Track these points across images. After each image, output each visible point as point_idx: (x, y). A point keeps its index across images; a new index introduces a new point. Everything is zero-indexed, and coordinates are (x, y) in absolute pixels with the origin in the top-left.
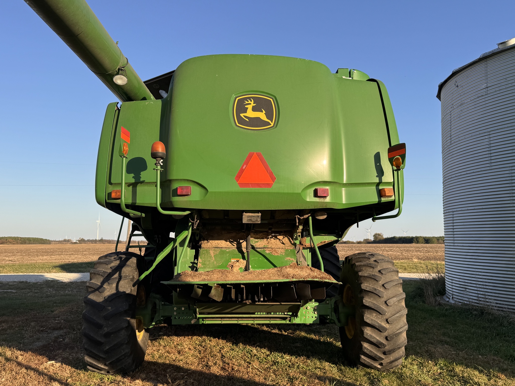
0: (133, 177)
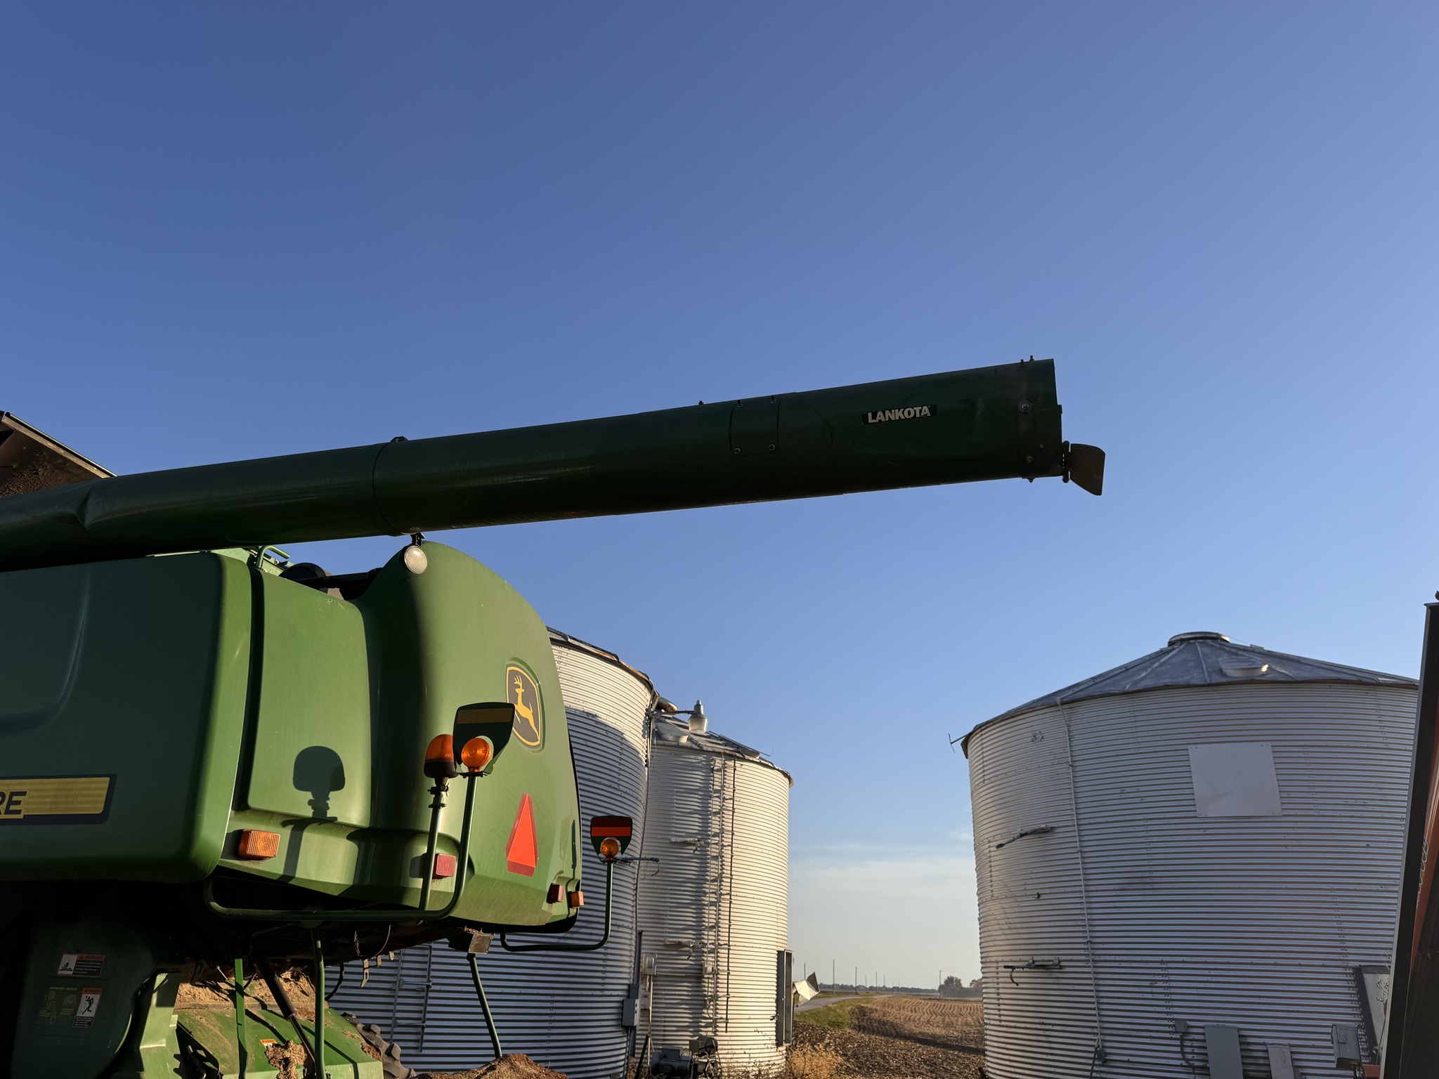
0: (310, 803)
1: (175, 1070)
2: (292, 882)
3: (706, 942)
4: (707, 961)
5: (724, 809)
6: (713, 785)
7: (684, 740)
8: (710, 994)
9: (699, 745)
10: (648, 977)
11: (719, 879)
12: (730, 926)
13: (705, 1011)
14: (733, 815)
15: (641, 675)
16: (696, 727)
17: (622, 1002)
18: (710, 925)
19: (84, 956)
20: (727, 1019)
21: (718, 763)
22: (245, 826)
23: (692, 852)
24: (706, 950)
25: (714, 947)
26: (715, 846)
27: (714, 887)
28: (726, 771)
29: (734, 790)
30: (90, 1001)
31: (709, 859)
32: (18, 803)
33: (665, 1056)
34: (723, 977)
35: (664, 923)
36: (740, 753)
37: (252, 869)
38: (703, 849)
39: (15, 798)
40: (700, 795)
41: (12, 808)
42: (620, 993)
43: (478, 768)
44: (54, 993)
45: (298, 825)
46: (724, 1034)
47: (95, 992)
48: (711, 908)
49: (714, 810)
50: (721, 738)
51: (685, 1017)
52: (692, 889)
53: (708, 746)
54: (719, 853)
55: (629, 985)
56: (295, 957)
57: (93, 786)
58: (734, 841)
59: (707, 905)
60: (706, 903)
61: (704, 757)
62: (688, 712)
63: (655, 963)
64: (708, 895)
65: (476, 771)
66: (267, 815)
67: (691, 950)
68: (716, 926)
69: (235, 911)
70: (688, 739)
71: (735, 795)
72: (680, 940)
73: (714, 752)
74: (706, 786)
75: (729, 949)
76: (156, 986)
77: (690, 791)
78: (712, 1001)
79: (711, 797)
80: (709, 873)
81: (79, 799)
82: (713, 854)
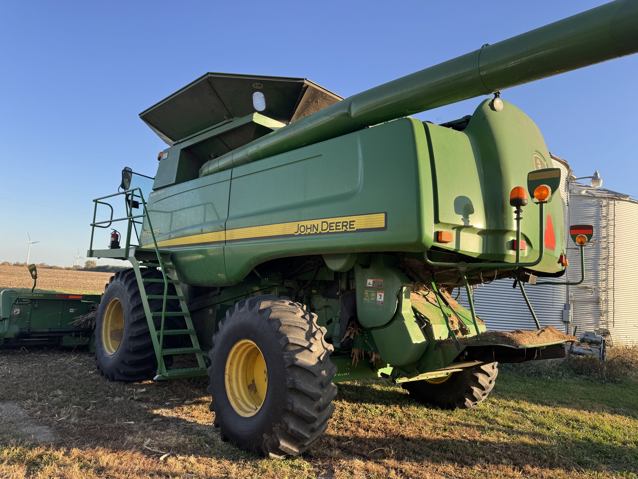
1: (415, 321)
2: (459, 252)
3: (601, 287)
4: (602, 295)
5: (609, 225)
6: (602, 214)
7: (583, 192)
8: (604, 310)
9: (592, 195)
10: (570, 301)
11: (607, 258)
12: (614, 280)
13: (602, 317)
14: (614, 228)
15: (563, 161)
16: (595, 184)
17: (563, 311)
18: (603, 279)
19: (375, 280)
20: (614, 321)
21: (604, 202)
22: (439, 230)
23: (592, 246)
24: (601, 290)
25: (605, 289)
26: (604, 243)
27: (604, 262)
28: (609, 206)
29: (614, 216)
30: (381, 296)
31: (601, 249)
32: (353, 225)
33: (587, 335)
34: (611, 303)
35: (577, 278)
36: (617, 197)
37: (444, 247)
38: (597, 244)
39: (351, 223)
40: (595, 219)
41: (351, 227)
42: (561, 307)
43: (544, 199)
44: (367, 292)
45: (459, 228)
46: (613, 328)
47: (383, 293)
48: (603, 271)
49: (603, 226)
50: (605, 190)
51: (591, 320)
52: (592, 263)
53: (598, 194)
54: (607, 246)
55: (565, 304)
56: (443, 283)
57: (379, 217)
58: (615, 240)
59: (601, 270)
60: (600, 269)
61: (596, 200)
62: (590, 177)
63: (573, 295)
64: (601, 266)
65: (543, 201)
66: (447, 225)
67: (593, 290)
68: (606, 280)
69: (437, 263)
70: (586, 192)
71: (615, 218)
72: (586, 285)
73: (601, 197)
74: (597, 214)
75: (614, 290)
76: (403, 292)
77: (589, 217)
78: (605, 313)
79: (601, 219)
80: (601, 256)
81: (375, 222)
82: (603, 247)
